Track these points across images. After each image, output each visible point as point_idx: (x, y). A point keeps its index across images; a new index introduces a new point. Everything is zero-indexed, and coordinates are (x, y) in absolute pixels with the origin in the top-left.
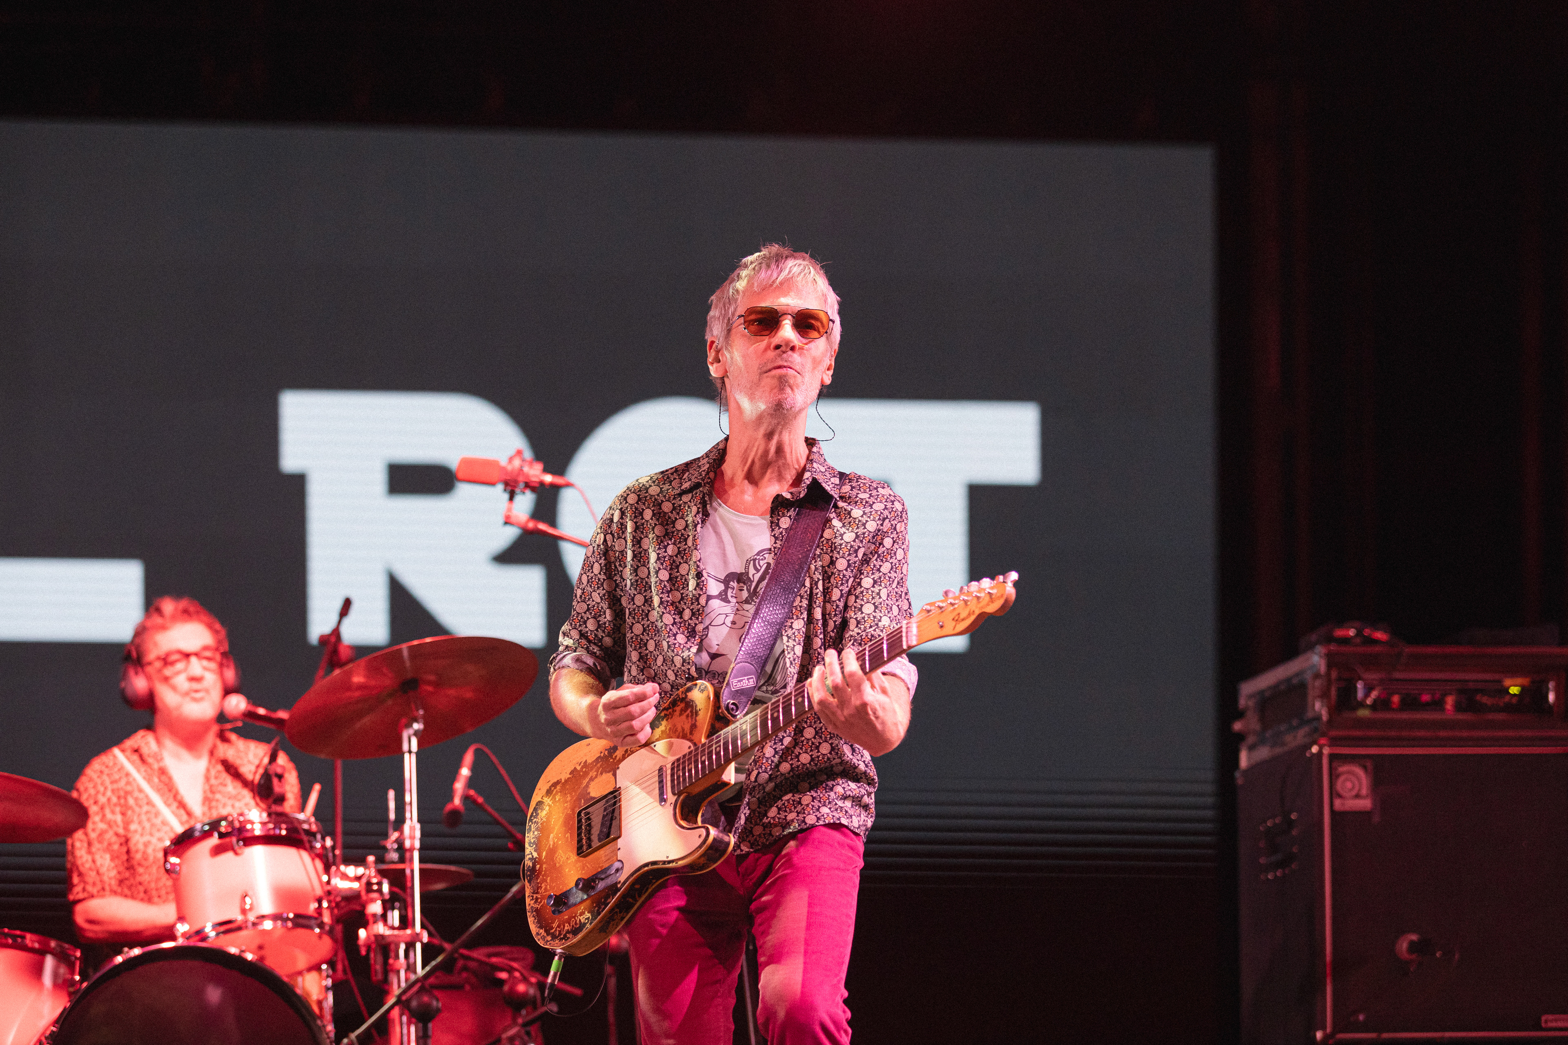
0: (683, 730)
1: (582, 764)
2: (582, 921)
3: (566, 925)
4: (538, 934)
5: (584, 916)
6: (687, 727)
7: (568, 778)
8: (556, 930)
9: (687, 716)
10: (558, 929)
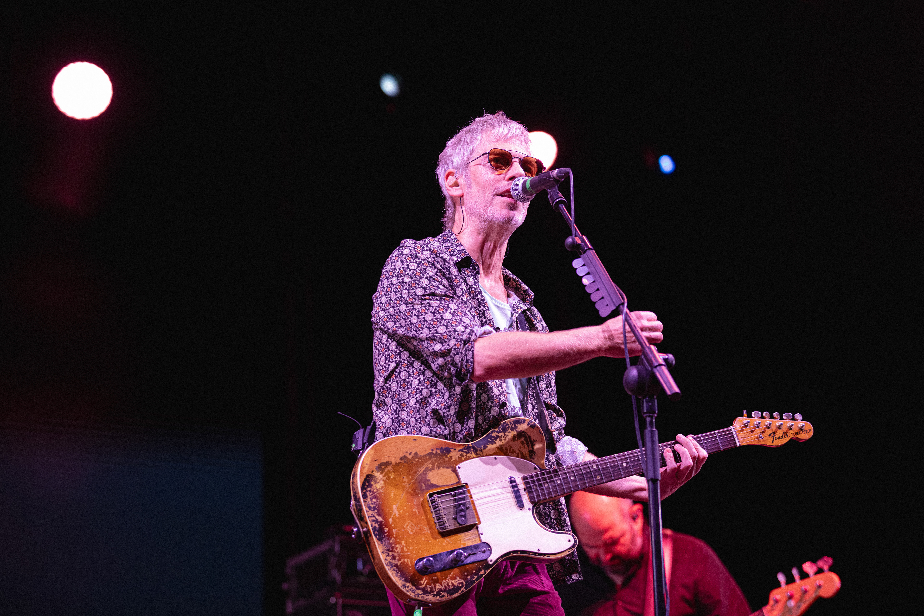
0: (522, 453)
1: (412, 454)
2: (456, 584)
3: (437, 584)
4: (404, 586)
5: (456, 580)
6: (525, 451)
7: (399, 463)
8: (426, 586)
9: (522, 443)
10: (428, 586)
